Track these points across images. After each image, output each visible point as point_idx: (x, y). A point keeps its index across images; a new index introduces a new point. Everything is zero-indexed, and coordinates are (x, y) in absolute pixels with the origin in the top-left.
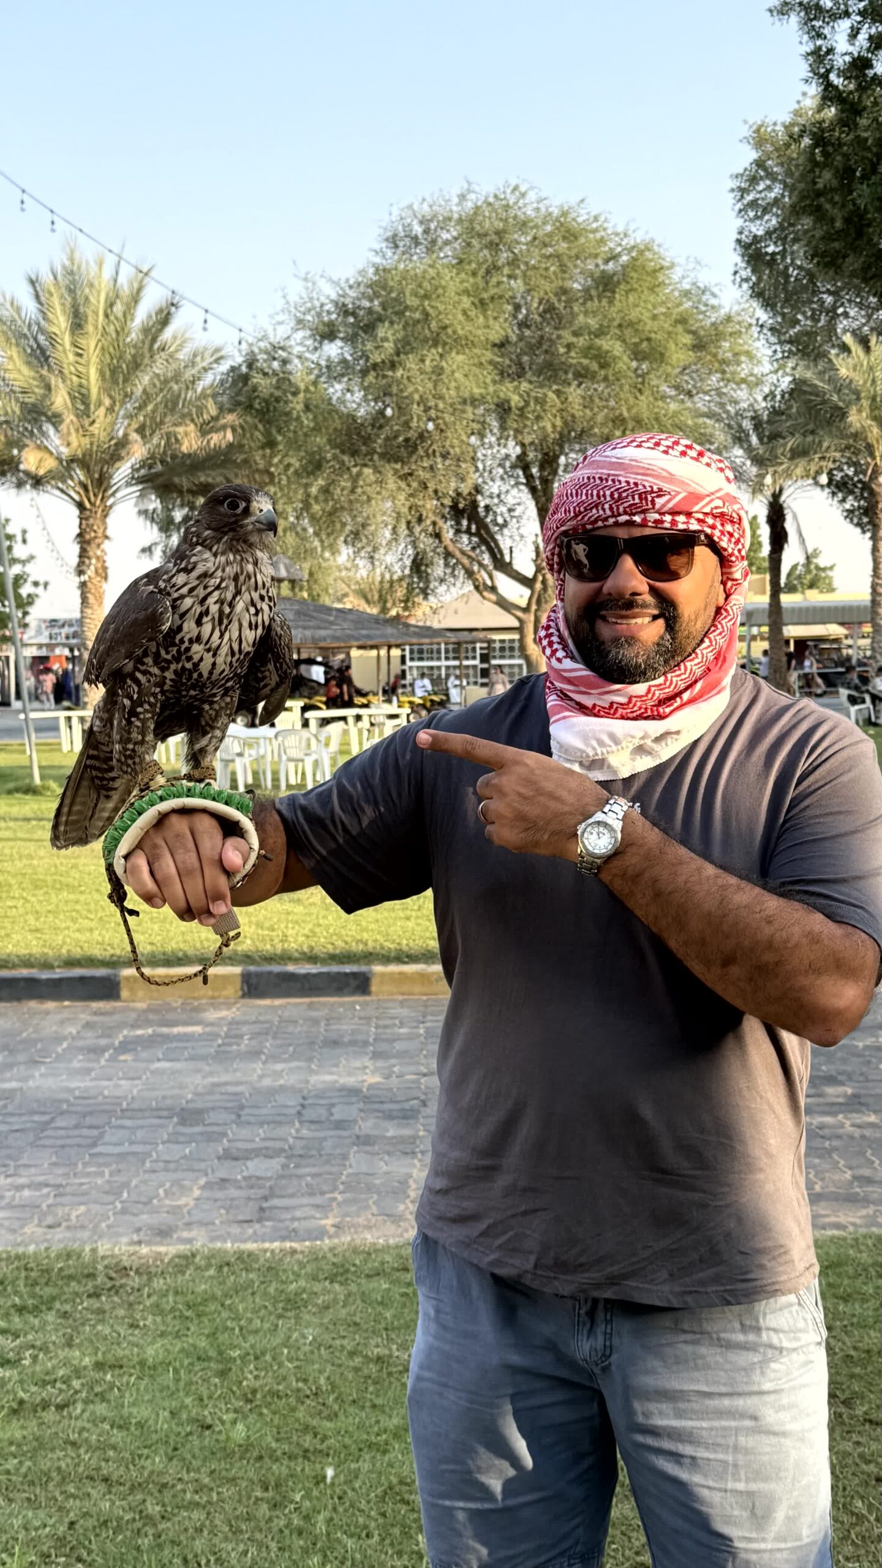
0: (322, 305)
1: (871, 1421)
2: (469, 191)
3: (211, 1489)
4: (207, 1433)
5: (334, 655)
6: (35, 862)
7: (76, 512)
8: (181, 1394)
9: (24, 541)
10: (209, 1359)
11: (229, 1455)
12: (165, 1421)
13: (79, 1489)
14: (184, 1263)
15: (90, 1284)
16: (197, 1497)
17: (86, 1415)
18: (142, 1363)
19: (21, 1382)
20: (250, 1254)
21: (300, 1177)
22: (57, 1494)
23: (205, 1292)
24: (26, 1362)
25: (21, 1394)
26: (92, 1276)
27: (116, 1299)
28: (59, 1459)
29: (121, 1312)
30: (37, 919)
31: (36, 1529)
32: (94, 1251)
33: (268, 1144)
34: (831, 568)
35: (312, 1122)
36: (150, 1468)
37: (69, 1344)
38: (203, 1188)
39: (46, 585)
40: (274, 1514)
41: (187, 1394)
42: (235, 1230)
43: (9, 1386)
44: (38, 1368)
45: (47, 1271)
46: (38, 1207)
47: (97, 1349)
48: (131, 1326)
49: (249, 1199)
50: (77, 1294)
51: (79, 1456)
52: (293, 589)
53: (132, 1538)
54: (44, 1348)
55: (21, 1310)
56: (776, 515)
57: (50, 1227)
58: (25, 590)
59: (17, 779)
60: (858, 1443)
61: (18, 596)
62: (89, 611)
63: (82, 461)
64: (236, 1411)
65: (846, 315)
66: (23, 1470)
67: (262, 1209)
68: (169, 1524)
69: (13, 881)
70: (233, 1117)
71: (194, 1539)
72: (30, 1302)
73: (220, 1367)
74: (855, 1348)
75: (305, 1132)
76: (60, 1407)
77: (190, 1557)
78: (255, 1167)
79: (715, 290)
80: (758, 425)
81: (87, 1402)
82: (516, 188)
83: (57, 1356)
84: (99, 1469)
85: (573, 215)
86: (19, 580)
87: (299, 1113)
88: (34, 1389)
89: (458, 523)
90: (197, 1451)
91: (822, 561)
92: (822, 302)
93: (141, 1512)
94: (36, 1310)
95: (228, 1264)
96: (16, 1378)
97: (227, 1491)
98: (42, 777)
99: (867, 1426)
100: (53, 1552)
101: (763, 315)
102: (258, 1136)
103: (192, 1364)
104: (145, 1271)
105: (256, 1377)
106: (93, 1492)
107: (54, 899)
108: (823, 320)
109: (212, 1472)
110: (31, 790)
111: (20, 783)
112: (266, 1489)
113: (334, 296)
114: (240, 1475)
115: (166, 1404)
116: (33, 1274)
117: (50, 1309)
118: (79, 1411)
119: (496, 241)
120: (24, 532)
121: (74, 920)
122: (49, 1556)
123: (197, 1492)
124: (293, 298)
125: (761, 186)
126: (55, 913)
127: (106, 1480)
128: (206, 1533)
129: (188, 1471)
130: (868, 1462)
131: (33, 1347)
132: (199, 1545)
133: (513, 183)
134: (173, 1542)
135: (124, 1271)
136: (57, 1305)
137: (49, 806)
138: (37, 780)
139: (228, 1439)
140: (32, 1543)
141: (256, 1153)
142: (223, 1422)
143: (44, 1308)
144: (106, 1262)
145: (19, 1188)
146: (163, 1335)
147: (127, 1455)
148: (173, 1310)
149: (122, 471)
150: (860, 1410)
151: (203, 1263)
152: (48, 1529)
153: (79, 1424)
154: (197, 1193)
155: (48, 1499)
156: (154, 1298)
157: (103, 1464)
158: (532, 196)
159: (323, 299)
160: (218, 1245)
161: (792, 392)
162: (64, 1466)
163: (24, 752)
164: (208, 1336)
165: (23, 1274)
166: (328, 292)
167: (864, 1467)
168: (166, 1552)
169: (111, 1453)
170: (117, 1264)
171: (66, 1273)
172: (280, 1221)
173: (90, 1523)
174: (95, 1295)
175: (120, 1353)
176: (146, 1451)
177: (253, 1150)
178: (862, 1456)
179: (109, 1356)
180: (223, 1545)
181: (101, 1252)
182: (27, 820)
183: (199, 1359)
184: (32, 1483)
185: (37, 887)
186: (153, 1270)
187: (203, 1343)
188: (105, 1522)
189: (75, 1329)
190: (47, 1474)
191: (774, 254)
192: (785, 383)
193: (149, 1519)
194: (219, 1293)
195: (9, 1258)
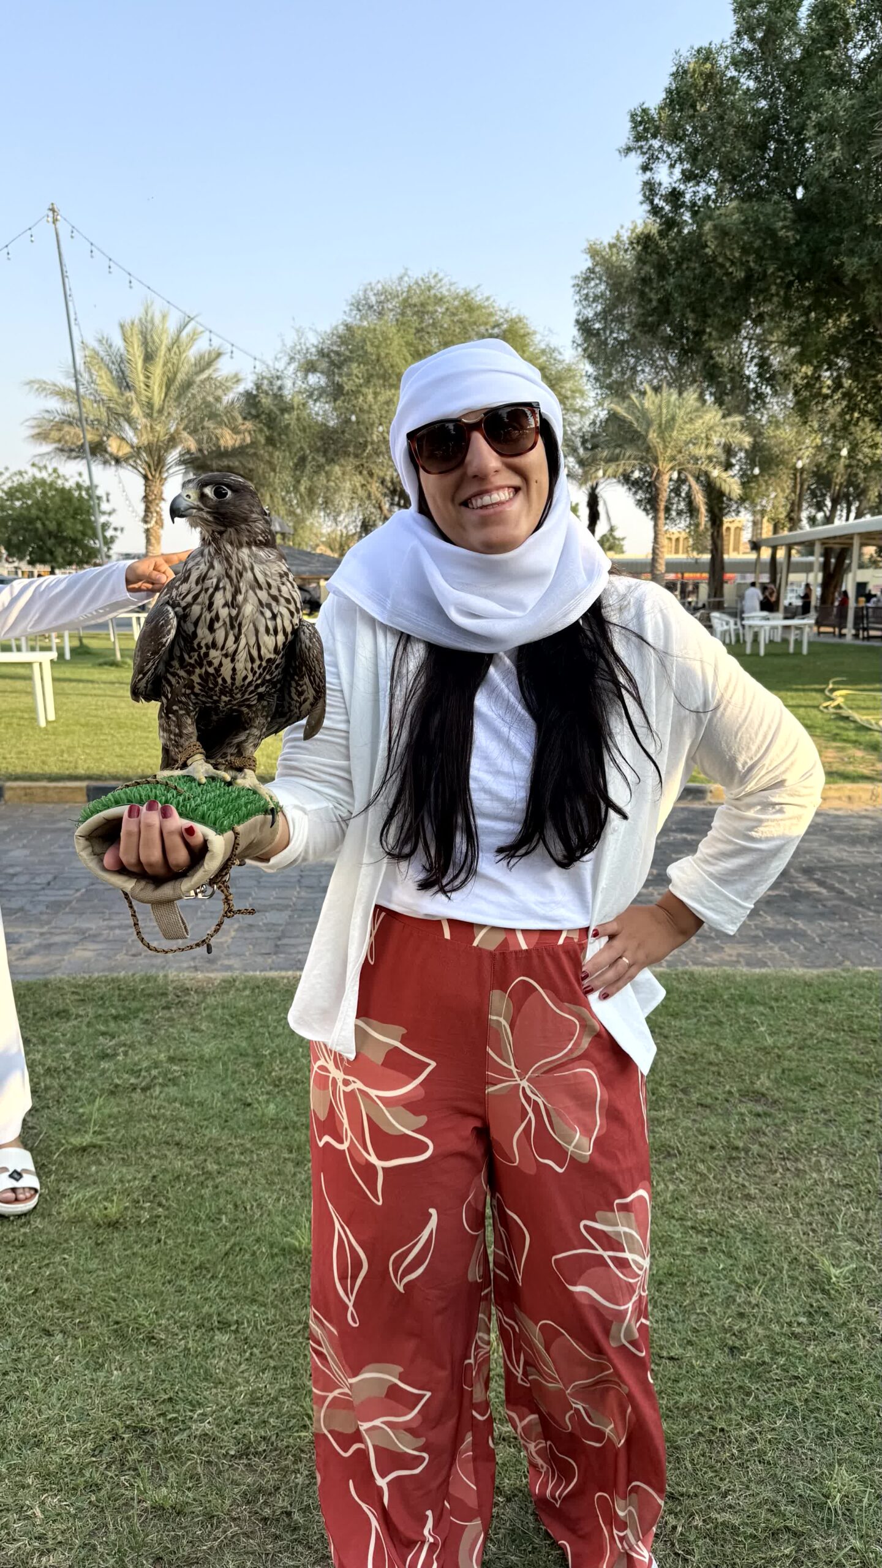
0: (307, 349)
1: (702, 1105)
2: (405, 274)
3: (252, 1152)
4: (248, 1109)
5: (309, 583)
6: (119, 711)
7: (142, 481)
8: (229, 1080)
9: (108, 500)
10: (247, 1055)
11: (264, 1126)
12: (218, 1100)
13: (158, 1151)
14: (227, 985)
15: (164, 1000)
16: (243, 1158)
17: (163, 1096)
18: (201, 1058)
19: (117, 1071)
20: (273, 980)
21: (302, 924)
22: (143, 1155)
23: (243, 1007)
24: (120, 1058)
25: (117, 1081)
26: (164, 994)
27: (181, 1011)
28: (144, 1128)
29: (186, 1020)
30: (121, 748)
31: (129, 1181)
32: (166, 976)
33: (280, 901)
34: (623, 539)
35: (308, 887)
36: (209, 1136)
37: (150, 1042)
38: (236, 930)
39: (122, 530)
40: (298, 1170)
41: (234, 1081)
42: (259, 959)
43: (108, 1074)
44: (128, 1061)
45: (134, 991)
46: (125, 941)
47: (169, 1047)
48: (193, 1030)
49: (268, 938)
50: (154, 1007)
51: (158, 1126)
52: (283, 539)
53: (197, 1189)
54: (132, 1046)
55: (116, 1018)
56: (593, 502)
57: (134, 955)
58: (109, 533)
59: (105, 656)
60: (694, 1120)
61: (105, 537)
62: (151, 548)
63: (149, 449)
64: (268, 1093)
65: (643, 371)
66: (119, 1137)
67: (277, 946)
68: (224, 1179)
69: (104, 723)
70: (255, 883)
71: (241, 1189)
72: (122, 1012)
73: (256, 1061)
74: (685, 1052)
75: (303, 894)
76: (144, 1090)
77: (239, 1203)
78: (271, 917)
79: (561, 350)
80: (584, 442)
81: (162, 1085)
82: (436, 276)
83: (141, 1052)
84: (172, 1136)
85: (472, 295)
86: (105, 526)
87: (299, 881)
88: (126, 1076)
89: (393, 499)
90: (241, 1123)
91: (617, 534)
92: (628, 362)
93: (203, 1168)
94: (125, 1018)
95: (258, 987)
96: (113, 1068)
97: (265, 1153)
98: (122, 656)
99: (700, 1108)
100: (141, 1198)
101: (589, 368)
102: (272, 897)
103: (236, 1059)
104: (201, 991)
105: (281, 1069)
106: (168, 1153)
107: (132, 736)
108: (628, 373)
109: (253, 1139)
110: (114, 664)
111: (107, 659)
112: (291, 1152)
113: (316, 343)
114: (273, 1140)
115: (219, 1087)
116: (124, 993)
117: (135, 1017)
118: (157, 1092)
119: (421, 310)
120: (108, 495)
121: (146, 750)
122: (138, 1202)
123: (242, 1154)
124: (289, 344)
125: (592, 284)
126: (133, 744)
127: (177, 1144)
128: (249, 1184)
129: (236, 1138)
130: (703, 1135)
131: (125, 1045)
132: (245, 1194)
133: (435, 271)
134: (227, 1192)
135: (187, 991)
136: (141, 1015)
137: (127, 675)
138: (118, 657)
139: (263, 1115)
140: (127, 1193)
141: (272, 907)
142: (259, 1102)
143: (131, 1016)
144: (174, 985)
145: (112, 928)
146: (215, 1037)
147: (193, 1126)
148: (222, 1019)
149: (173, 456)
150: (695, 1097)
151: (241, 986)
152: (137, 1182)
153: (158, 1103)
154: (233, 934)
155: (137, 1159)
156: (208, 1011)
157: (176, 1132)
158: (446, 281)
159: (308, 345)
160: (251, 973)
161: (607, 420)
162: (148, 1134)
163: (109, 639)
164: (247, 1038)
165: (117, 992)
166: (312, 340)
167: (700, 1138)
168: (221, 1201)
169: (181, 1124)
170: (182, 986)
171: (147, 992)
172: (290, 954)
173: (168, 1177)
174: (167, 1008)
175: (185, 1050)
176: (205, 1123)
177: (270, 905)
178: (698, 1130)
179: (178, 1052)
180: (262, 1194)
181: (171, 977)
182: (113, 683)
183: (241, 1055)
184: (125, 1147)
185: (120, 728)
186: (207, 990)
187: (244, 1044)
188: (178, 1177)
189: (154, 1032)
190: (136, 1140)
191: (599, 329)
192: (603, 415)
193: (209, 1175)
194: (253, 1008)
195: (106, 981)
